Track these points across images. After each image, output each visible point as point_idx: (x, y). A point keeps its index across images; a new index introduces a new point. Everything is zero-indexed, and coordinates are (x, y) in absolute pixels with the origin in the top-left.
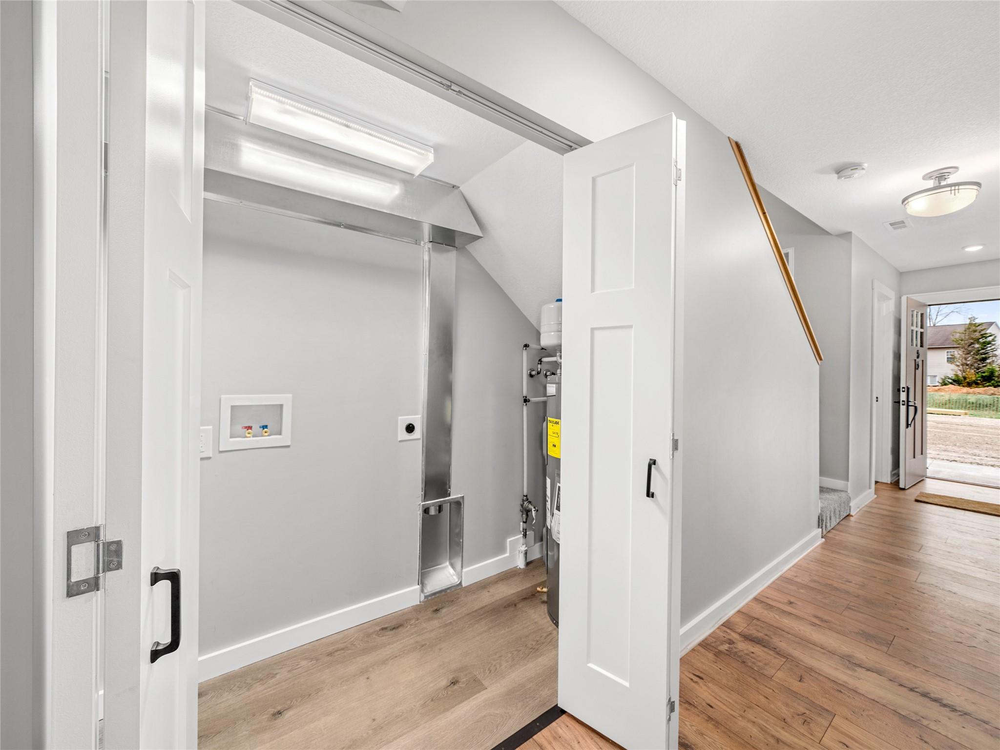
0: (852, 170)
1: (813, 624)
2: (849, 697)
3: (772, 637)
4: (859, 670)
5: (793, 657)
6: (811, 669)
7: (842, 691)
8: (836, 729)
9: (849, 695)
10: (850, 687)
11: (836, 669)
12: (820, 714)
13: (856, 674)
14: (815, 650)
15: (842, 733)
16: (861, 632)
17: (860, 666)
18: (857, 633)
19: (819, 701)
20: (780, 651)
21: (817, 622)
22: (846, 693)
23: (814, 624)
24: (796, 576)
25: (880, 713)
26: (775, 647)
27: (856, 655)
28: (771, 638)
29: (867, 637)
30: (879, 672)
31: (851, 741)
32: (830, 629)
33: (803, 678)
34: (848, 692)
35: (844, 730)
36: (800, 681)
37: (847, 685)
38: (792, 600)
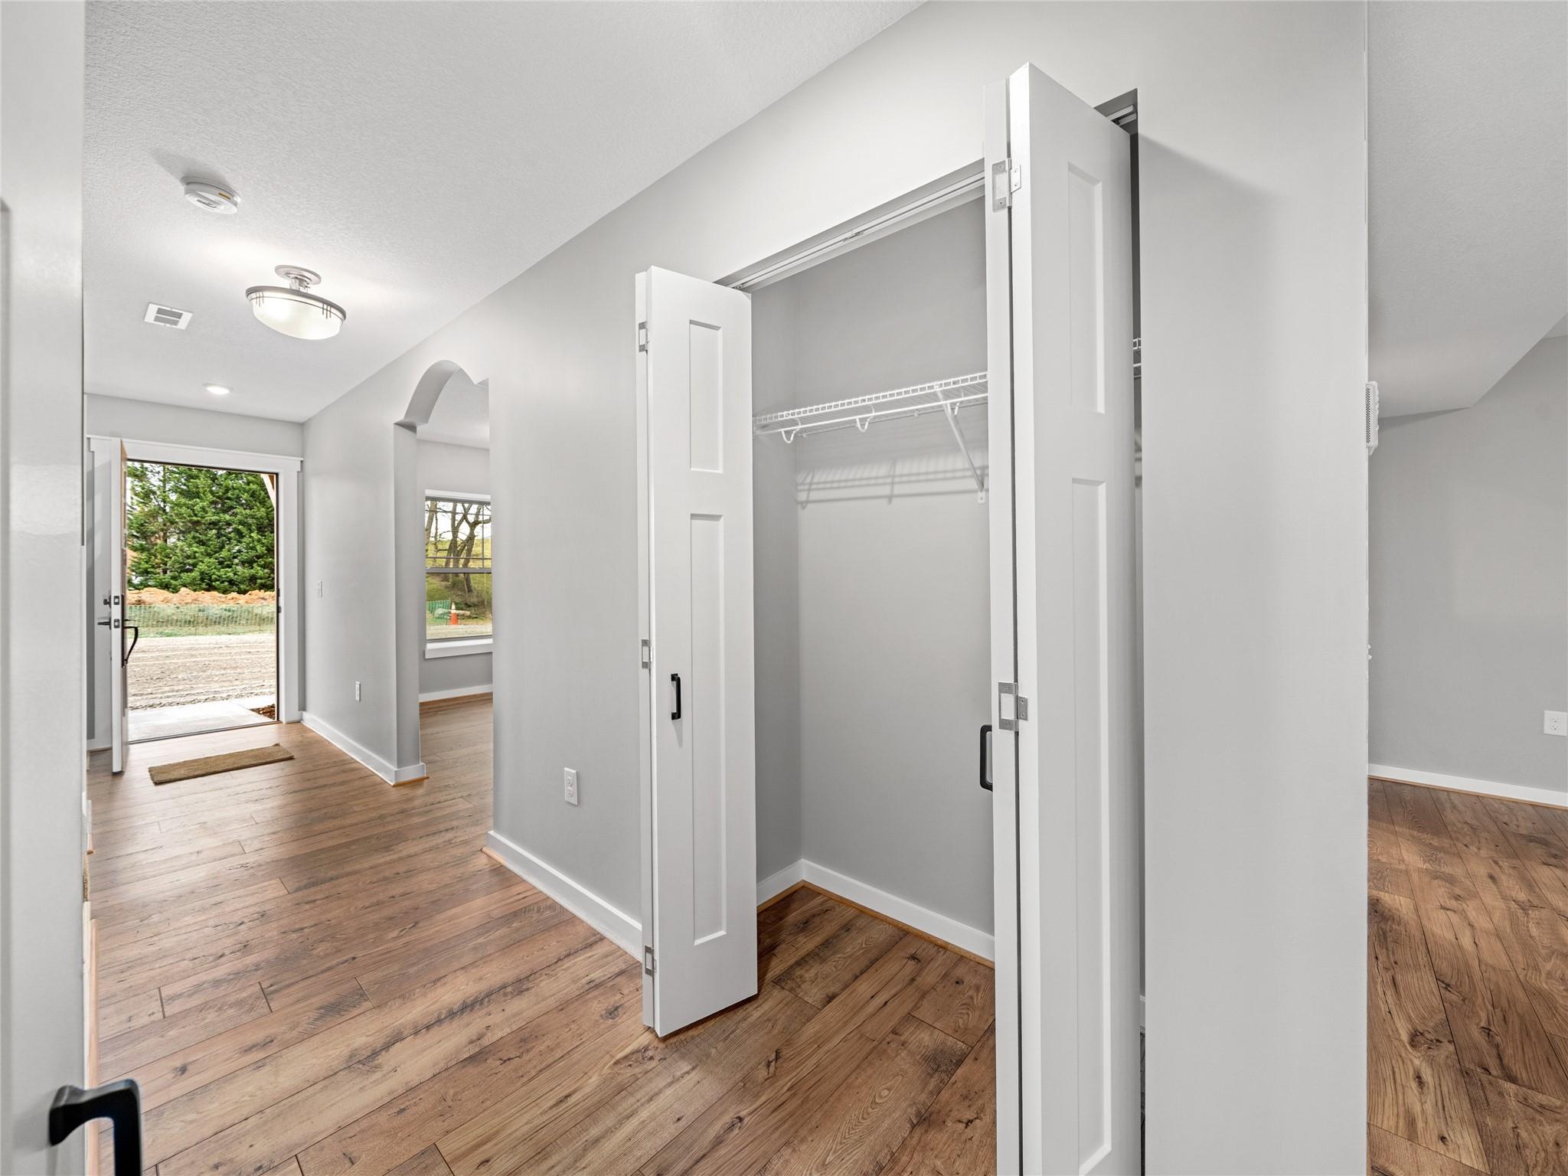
0: (220, 194)
1: (258, 1065)
2: (415, 1104)
3: (229, 1156)
4: (380, 1060)
5: (299, 1145)
6: (340, 1128)
7: (402, 1107)
8: (458, 1158)
9: (412, 1102)
10: (400, 1092)
11: (362, 1089)
12: (425, 1168)
13: (386, 1069)
14: (307, 1098)
15: (465, 1155)
16: (322, 1011)
17: (375, 1054)
18: (321, 1017)
19: (403, 1155)
20: (272, 1162)
21: (261, 1055)
22: (408, 1104)
23: (260, 1064)
24: (130, 1019)
25: (455, 1081)
26: (259, 1165)
27: (355, 1046)
28: (231, 1161)
29: (334, 1010)
30: (397, 1038)
31: (481, 1150)
32: (287, 1045)
33: (351, 1154)
34: (409, 1101)
35: (463, 1149)
36: (353, 1164)
37: (396, 1094)
38: (178, 1064)
